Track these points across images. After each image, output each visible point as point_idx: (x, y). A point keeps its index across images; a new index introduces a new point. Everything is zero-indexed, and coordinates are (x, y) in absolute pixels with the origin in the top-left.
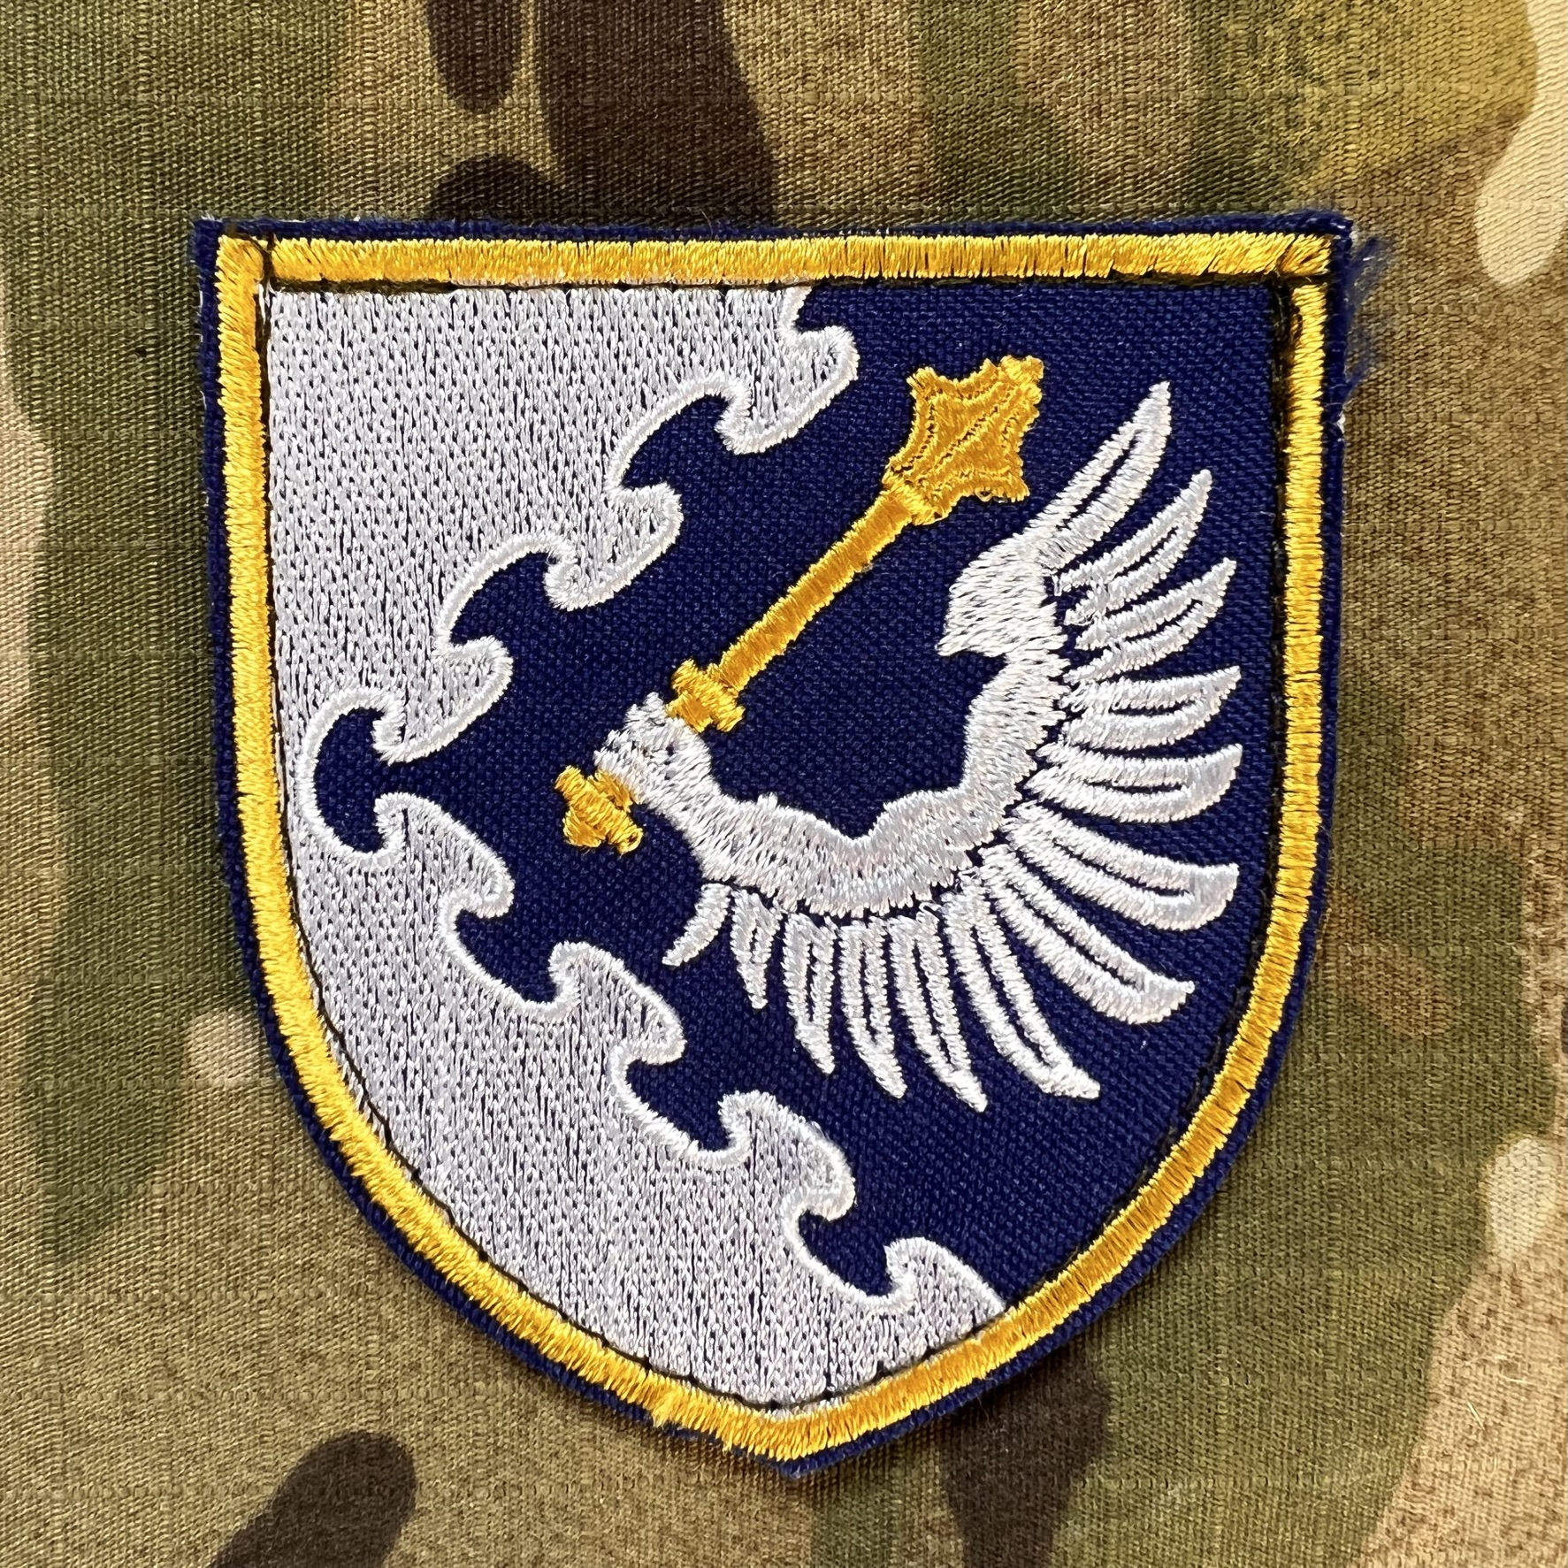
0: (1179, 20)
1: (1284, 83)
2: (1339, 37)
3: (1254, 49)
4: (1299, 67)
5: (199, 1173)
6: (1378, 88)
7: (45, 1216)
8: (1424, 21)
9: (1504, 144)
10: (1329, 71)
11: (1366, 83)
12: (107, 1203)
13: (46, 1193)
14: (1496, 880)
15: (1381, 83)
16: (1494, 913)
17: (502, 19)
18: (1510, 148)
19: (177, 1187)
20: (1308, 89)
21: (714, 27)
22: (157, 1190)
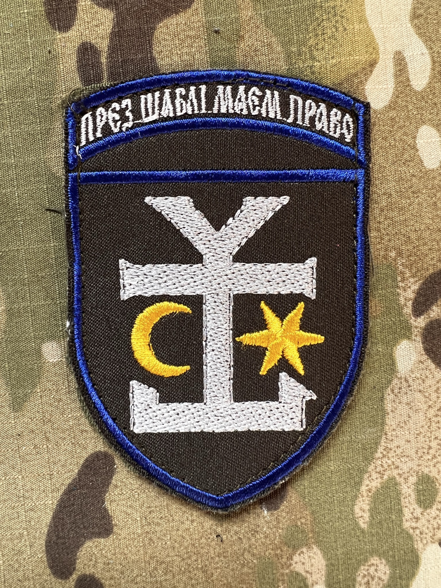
0: (279, 49)
1: (309, 63)
2: (323, 49)
3: (300, 54)
4: (313, 58)
5: (49, 385)
6: (334, 61)
7: (10, 400)
8: (345, 41)
9: (371, 71)
10: (320, 58)
11: (331, 61)
12: (26, 395)
13: (9, 395)
14: (389, 272)
15: (335, 60)
16: (390, 281)
17: (97, 69)
18: (373, 72)
19: (44, 390)
20: (315, 64)
21: (154, 65)
22: (39, 391)
